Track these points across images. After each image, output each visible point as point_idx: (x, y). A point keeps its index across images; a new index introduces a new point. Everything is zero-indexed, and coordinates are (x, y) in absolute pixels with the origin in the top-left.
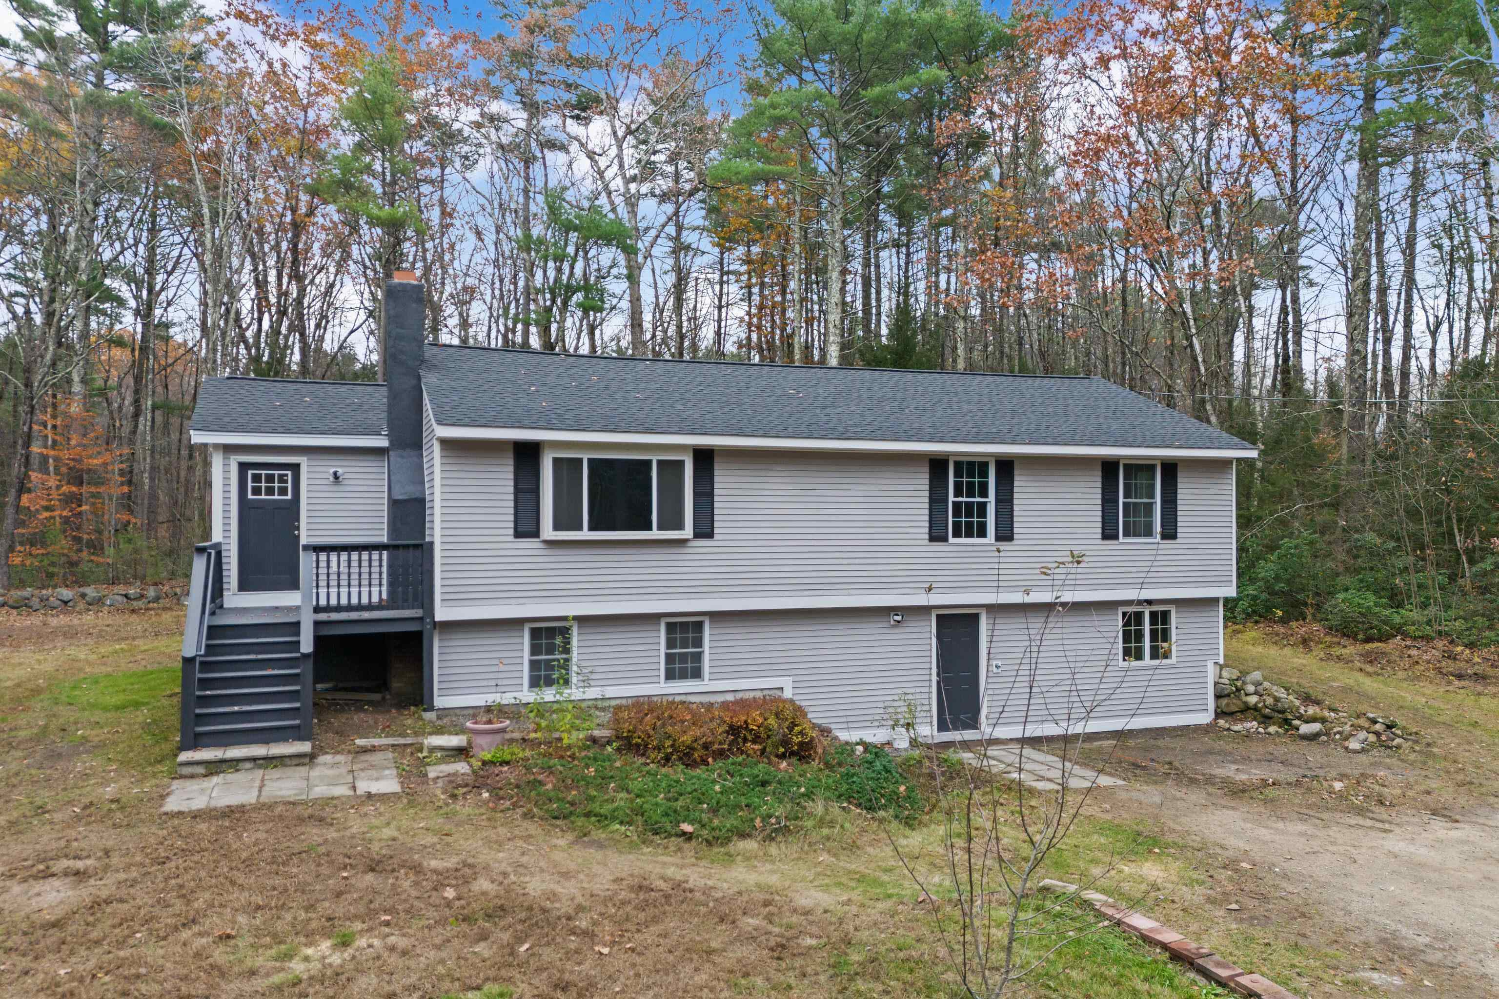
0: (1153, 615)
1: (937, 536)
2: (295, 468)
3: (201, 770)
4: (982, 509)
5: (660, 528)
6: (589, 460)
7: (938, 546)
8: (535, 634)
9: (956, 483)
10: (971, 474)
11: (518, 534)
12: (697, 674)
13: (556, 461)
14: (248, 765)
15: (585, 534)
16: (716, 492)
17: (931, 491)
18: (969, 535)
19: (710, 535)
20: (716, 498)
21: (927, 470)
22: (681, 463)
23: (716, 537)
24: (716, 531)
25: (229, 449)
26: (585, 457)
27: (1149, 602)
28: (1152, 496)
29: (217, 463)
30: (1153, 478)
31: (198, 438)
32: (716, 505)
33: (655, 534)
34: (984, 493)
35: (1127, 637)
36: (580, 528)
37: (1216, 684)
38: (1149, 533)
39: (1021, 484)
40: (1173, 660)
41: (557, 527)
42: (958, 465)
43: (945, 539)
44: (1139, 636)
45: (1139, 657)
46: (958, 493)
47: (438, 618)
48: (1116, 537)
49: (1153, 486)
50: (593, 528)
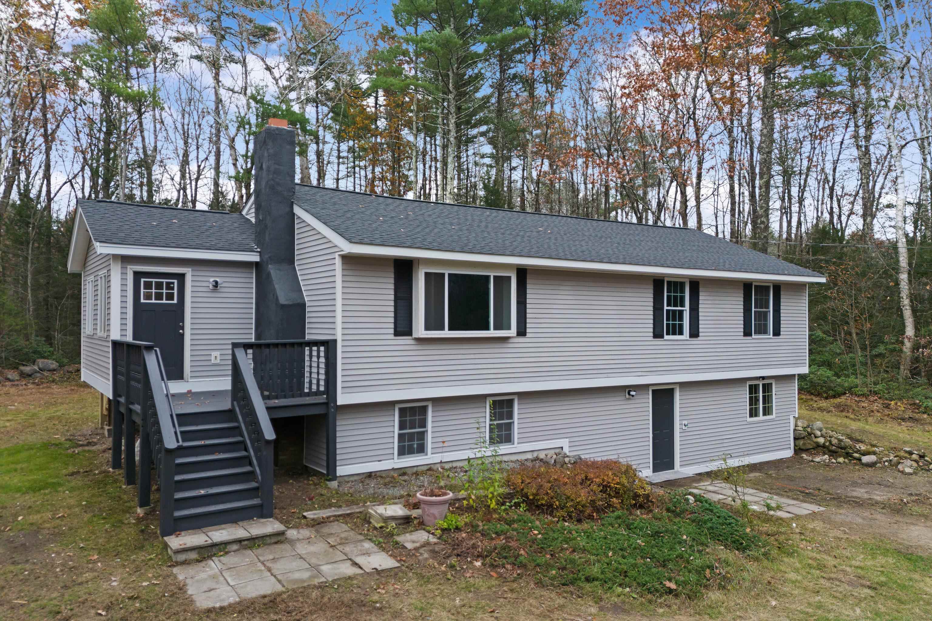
0: (764, 385)
1: (658, 335)
2: (181, 277)
3: (193, 555)
4: (682, 315)
5: (495, 328)
6: (449, 274)
7: (658, 342)
8: (402, 412)
9: (668, 296)
10: (676, 291)
11: (397, 333)
12: (509, 439)
13: (426, 274)
14: (235, 547)
15: (446, 333)
16: (528, 301)
17: (654, 302)
18: (674, 333)
19: (525, 334)
20: (528, 306)
21: (652, 287)
22: (509, 278)
23: (528, 335)
24: (528, 330)
25: (126, 260)
26: (447, 272)
27: (763, 378)
28: (767, 307)
30: (769, 295)
32: (528, 311)
33: (492, 333)
34: (683, 304)
35: (751, 401)
36: (443, 329)
37: (795, 430)
38: (766, 331)
39: (703, 297)
40: (773, 416)
41: (428, 328)
42: (669, 283)
43: (662, 337)
44: (757, 400)
45: (757, 414)
46: (669, 303)
47: (339, 403)
48: (751, 335)
49: (769, 301)
50: (452, 328)
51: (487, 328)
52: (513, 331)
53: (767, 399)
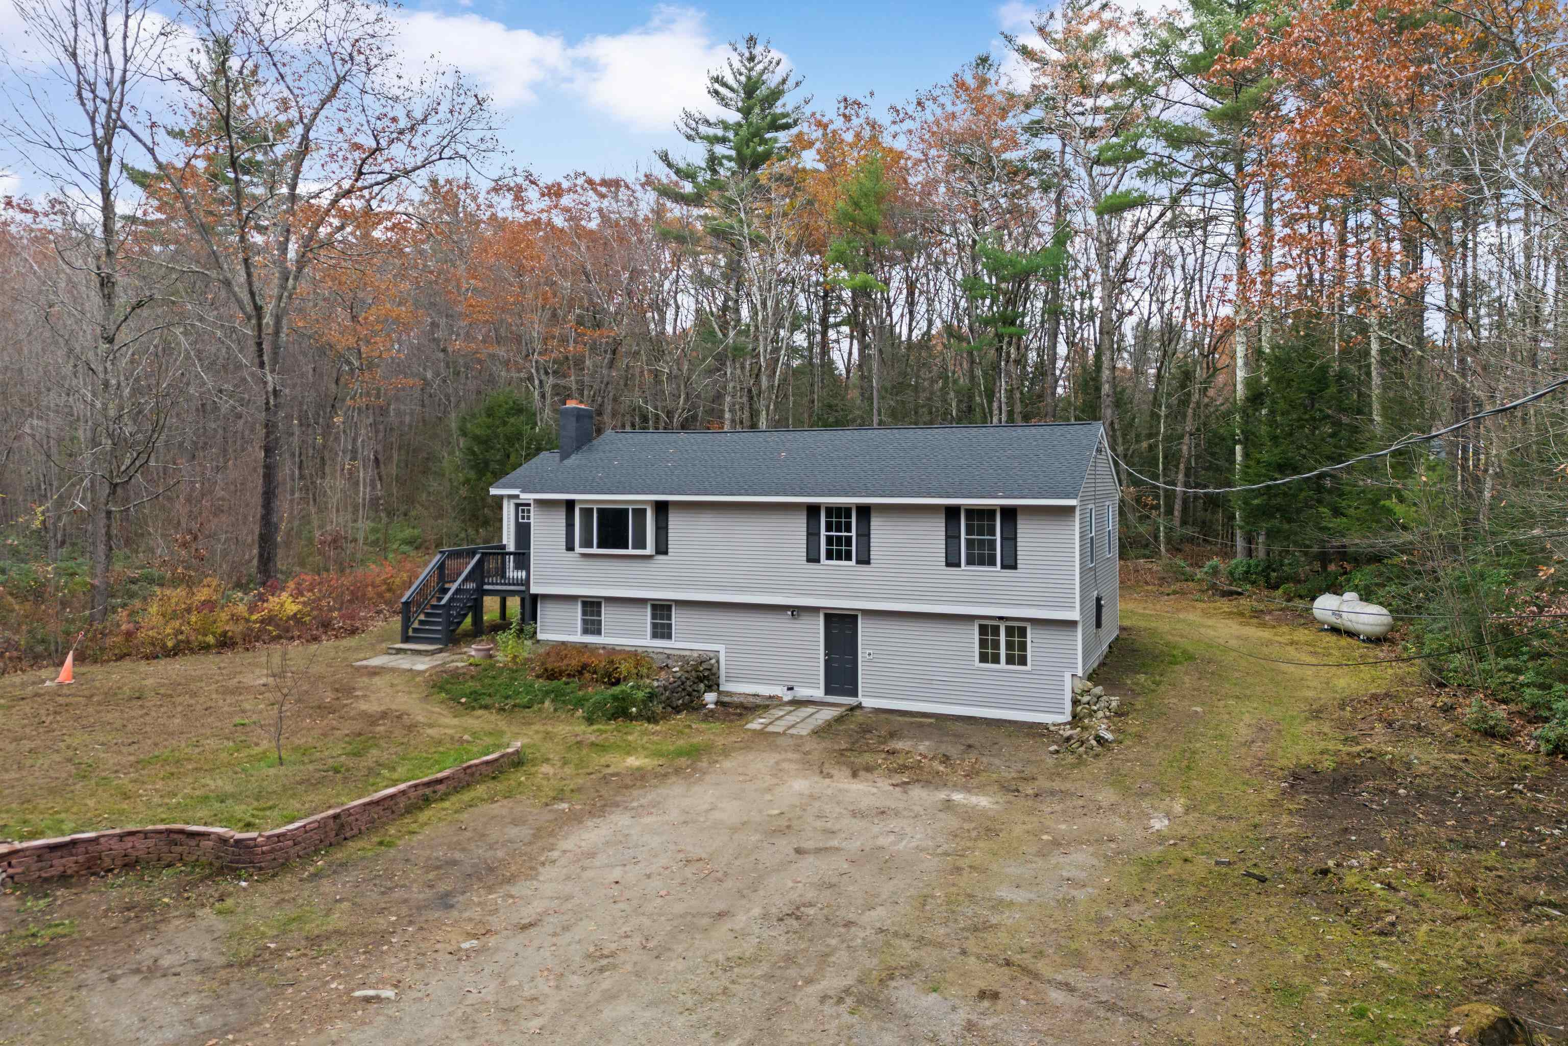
0: (1007, 628)
1: (812, 558)
4: (849, 540)
5: (633, 548)
6: (597, 509)
7: (813, 566)
8: (583, 604)
9: (827, 522)
10: (839, 516)
11: (566, 549)
12: (669, 637)
13: (582, 511)
15: (595, 550)
16: (669, 527)
17: (807, 528)
18: (839, 558)
19: (666, 553)
20: (670, 530)
21: (804, 515)
22: (645, 510)
23: (671, 554)
24: (670, 550)
25: (510, 497)
26: (595, 507)
27: (1001, 618)
28: (994, 534)
29: (505, 503)
30: (993, 520)
31: (493, 491)
32: (670, 538)
33: (630, 551)
34: (848, 529)
35: (983, 643)
36: (593, 547)
37: (1072, 692)
38: (992, 563)
39: (876, 524)
40: (1028, 668)
41: (582, 546)
42: (828, 511)
43: (818, 561)
44: (996, 645)
45: (996, 660)
46: (829, 528)
47: (532, 592)
48: (958, 565)
49: (994, 526)
50: (599, 547)
51: (626, 547)
52: (650, 549)
53: (1023, 646)
